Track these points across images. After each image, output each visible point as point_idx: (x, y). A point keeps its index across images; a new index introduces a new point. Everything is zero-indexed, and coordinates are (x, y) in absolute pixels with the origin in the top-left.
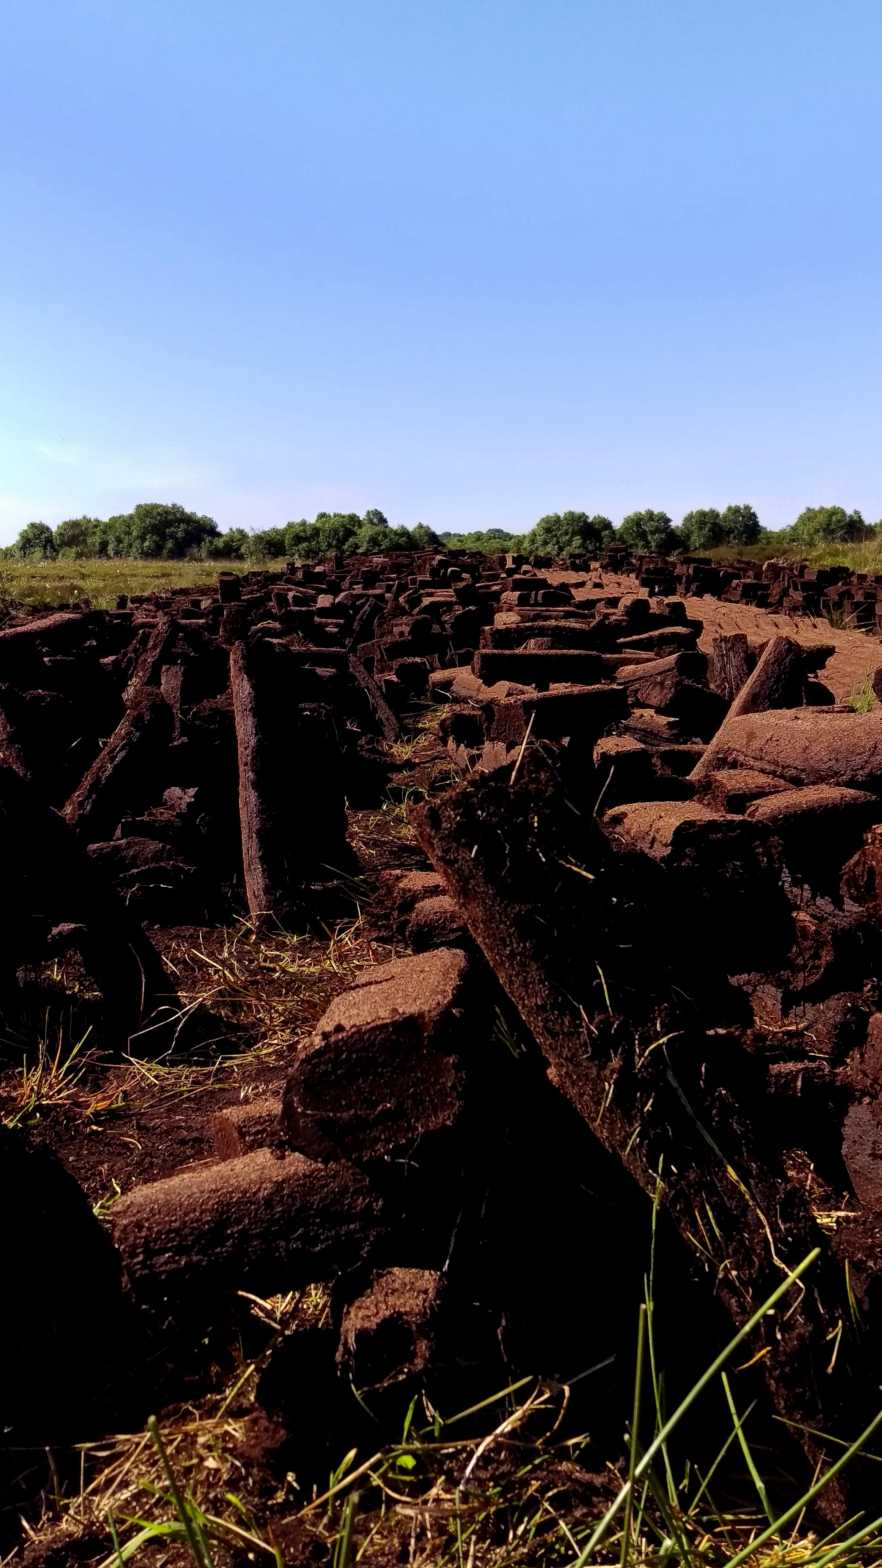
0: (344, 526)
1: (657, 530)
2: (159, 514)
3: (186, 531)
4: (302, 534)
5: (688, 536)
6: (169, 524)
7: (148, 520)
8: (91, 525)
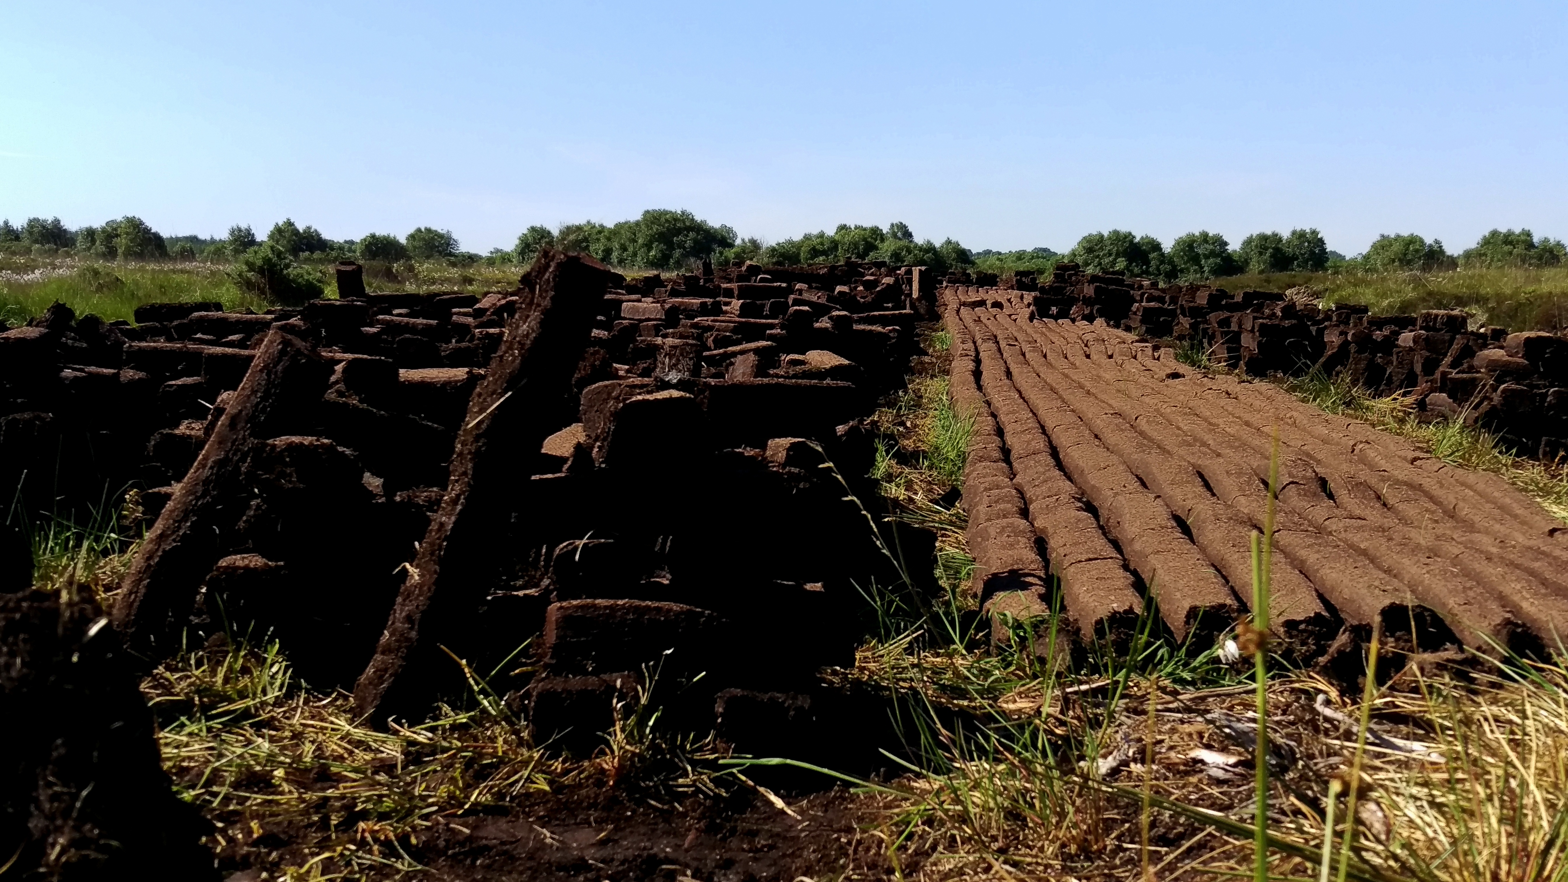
0: (865, 239)
1: (1212, 254)
2: (667, 221)
3: (695, 241)
4: (819, 247)
5: (1247, 262)
6: (678, 232)
7: (655, 227)
8: (594, 231)
